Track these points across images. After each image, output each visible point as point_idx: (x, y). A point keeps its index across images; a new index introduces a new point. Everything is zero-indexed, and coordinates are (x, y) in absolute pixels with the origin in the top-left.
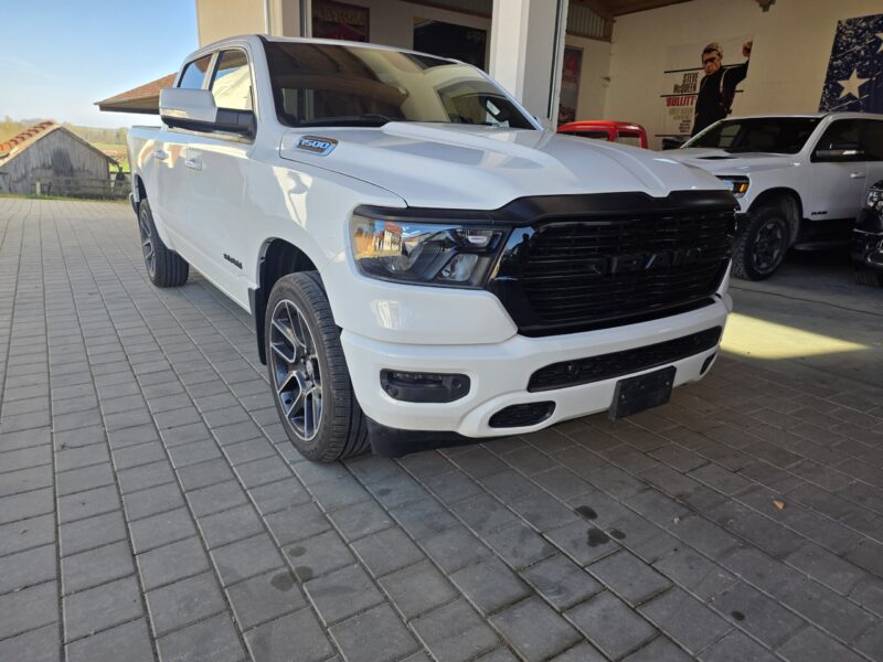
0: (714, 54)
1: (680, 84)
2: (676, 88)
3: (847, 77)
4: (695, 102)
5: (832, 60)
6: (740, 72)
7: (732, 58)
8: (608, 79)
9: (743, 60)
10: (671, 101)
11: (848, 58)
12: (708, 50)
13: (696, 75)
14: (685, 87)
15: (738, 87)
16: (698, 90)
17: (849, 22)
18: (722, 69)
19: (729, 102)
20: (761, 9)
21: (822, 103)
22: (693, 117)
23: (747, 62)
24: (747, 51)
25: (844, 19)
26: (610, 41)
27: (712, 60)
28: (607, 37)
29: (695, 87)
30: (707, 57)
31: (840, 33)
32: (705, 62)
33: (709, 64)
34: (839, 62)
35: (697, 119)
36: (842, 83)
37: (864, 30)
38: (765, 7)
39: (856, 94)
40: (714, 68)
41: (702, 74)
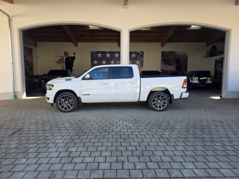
0: (67, 54)
1: (60, 59)
2: (59, 60)
3: (94, 61)
4: (64, 63)
5: (91, 58)
6: (74, 58)
7: (71, 55)
8: (38, 56)
9: (74, 56)
10: (58, 63)
11: (94, 58)
12: (65, 53)
13: (63, 58)
14: (61, 60)
15: (74, 61)
16: (65, 61)
17: (92, 52)
18: (69, 57)
19: (73, 64)
20: (75, 47)
21: (91, 65)
22: (65, 66)
23: (75, 56)
24: (74, 54)
25: (92, 51)
26: (37, 47)
27: (67, 55)
28: (36, 46)
29: (64, 60)
30: (65, 54)
31: (91, 53)
32: (65, 55)
33: (66, 56)
34: (92, 58)
35: (66, 67)
36: (94, 62)
37: (95, 53)
38: (76, 46)
39: (96, 64)
40: (68, 57)
41: (65, 58)
